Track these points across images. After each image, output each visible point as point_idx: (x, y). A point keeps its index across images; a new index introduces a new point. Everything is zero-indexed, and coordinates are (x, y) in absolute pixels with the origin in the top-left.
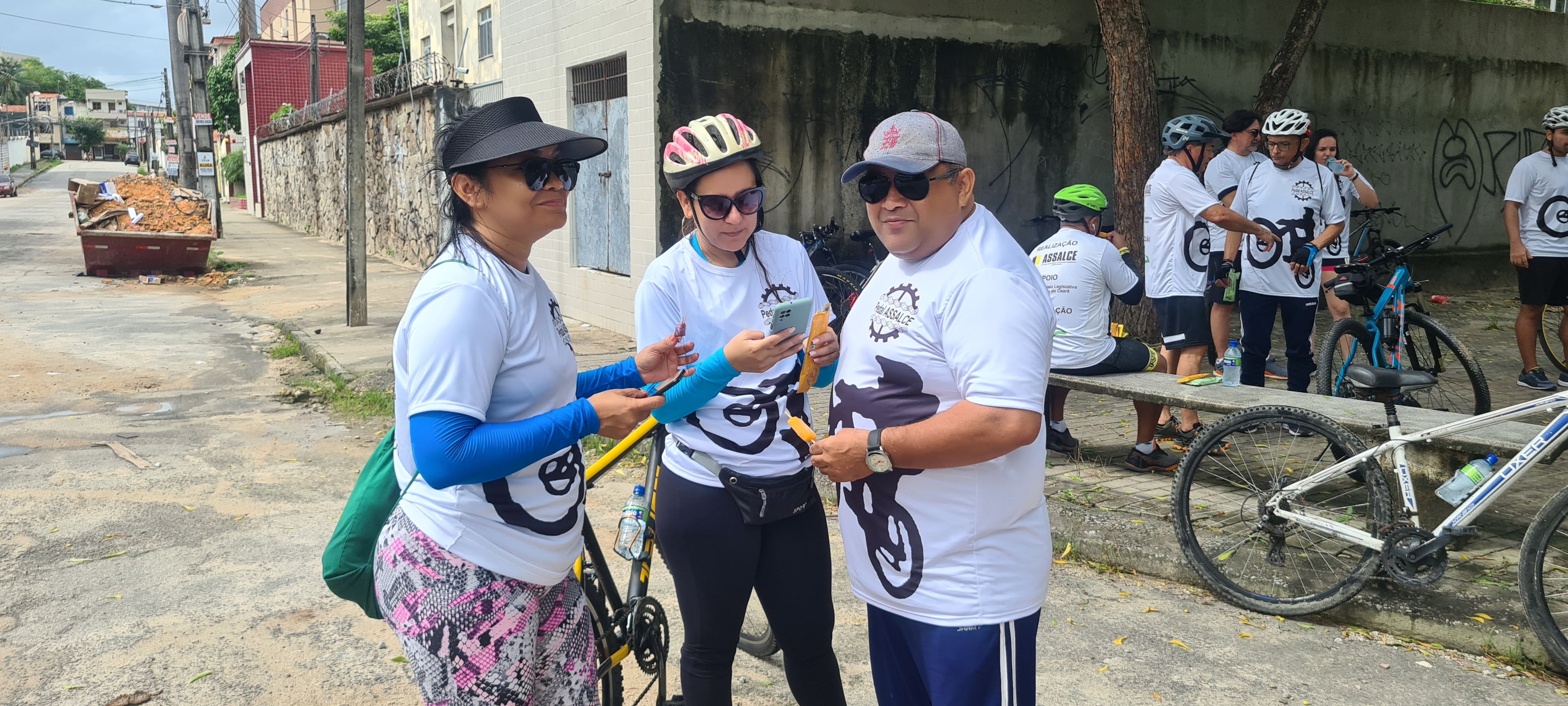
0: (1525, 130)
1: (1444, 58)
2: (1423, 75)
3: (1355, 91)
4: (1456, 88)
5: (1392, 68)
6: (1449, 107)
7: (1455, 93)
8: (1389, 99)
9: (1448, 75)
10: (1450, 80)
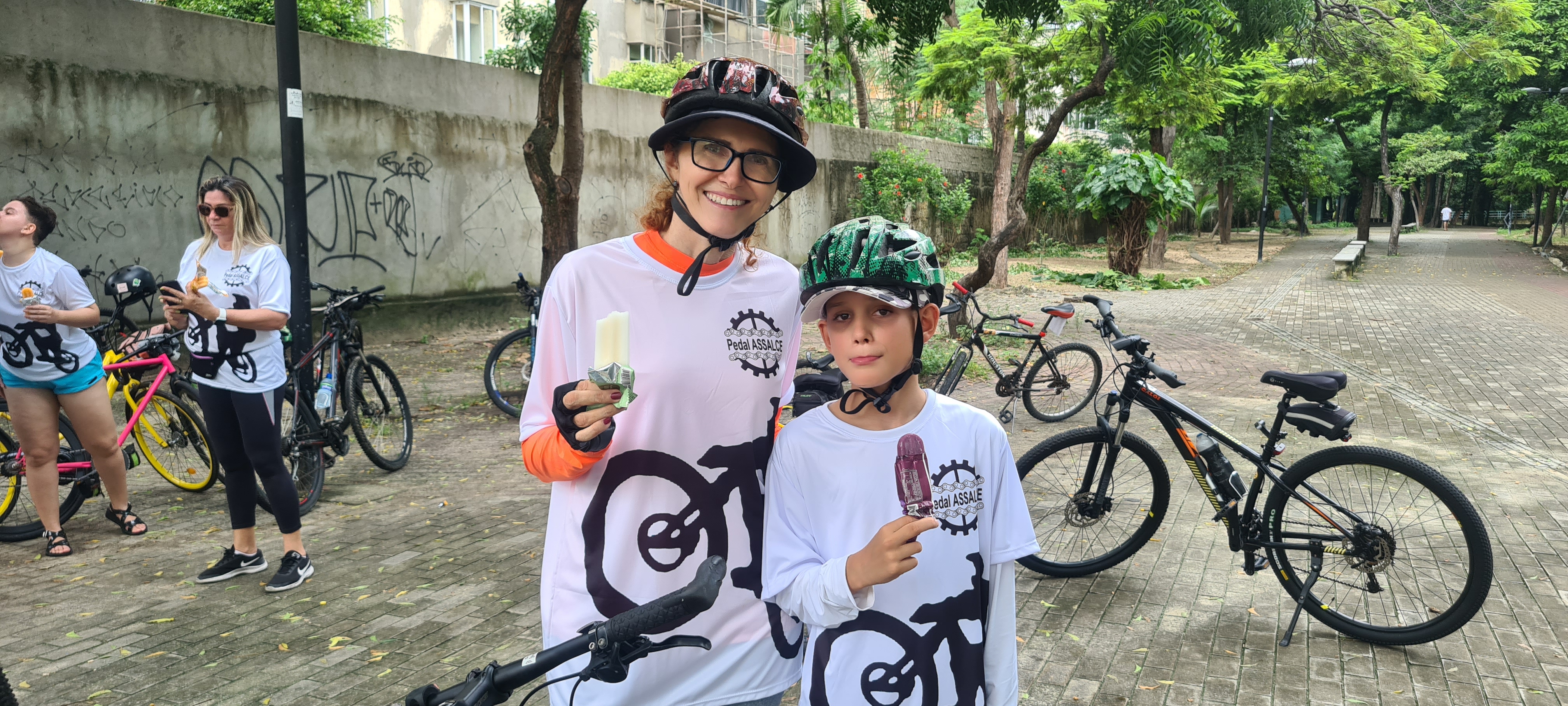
0: (339, 173)
1: (196, 84)
2: (162, 104)
3: (37, 116)
4: (221, 121)
5: (104, 91)
6: (215, 144)
7: (221, 127)
8: (104, 128)
9: (206, 104)
10: (211, 110)
